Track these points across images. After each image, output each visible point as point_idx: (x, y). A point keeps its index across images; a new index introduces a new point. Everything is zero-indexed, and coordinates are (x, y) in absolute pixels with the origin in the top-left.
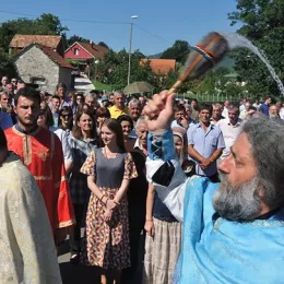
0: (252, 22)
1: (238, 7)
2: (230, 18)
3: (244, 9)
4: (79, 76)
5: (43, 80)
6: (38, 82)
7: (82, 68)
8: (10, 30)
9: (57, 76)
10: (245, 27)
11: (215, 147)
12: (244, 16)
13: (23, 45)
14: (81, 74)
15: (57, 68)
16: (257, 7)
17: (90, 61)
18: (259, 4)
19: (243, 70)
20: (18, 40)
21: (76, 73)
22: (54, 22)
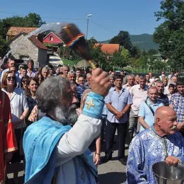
0: (172, 18)
1: (162, 8)
2: (156, 16)
3: (166, 9)
4: (52, 55)
5: (28, 57)
6: (24, 59)
7: (55, 49)
8: (7, 24)
9: (37, 55)
10: (166, 22)
11: (126, 104)
12: (165, 14)
13: (15, 34)
14: (55, 53)
15: (37, 49)
16: (175, 8)
17: (60, 45)
18: (177, 6)
19: (165, 51)
20: (13, 31)
21: (51, 53)
22: (37, 19)
